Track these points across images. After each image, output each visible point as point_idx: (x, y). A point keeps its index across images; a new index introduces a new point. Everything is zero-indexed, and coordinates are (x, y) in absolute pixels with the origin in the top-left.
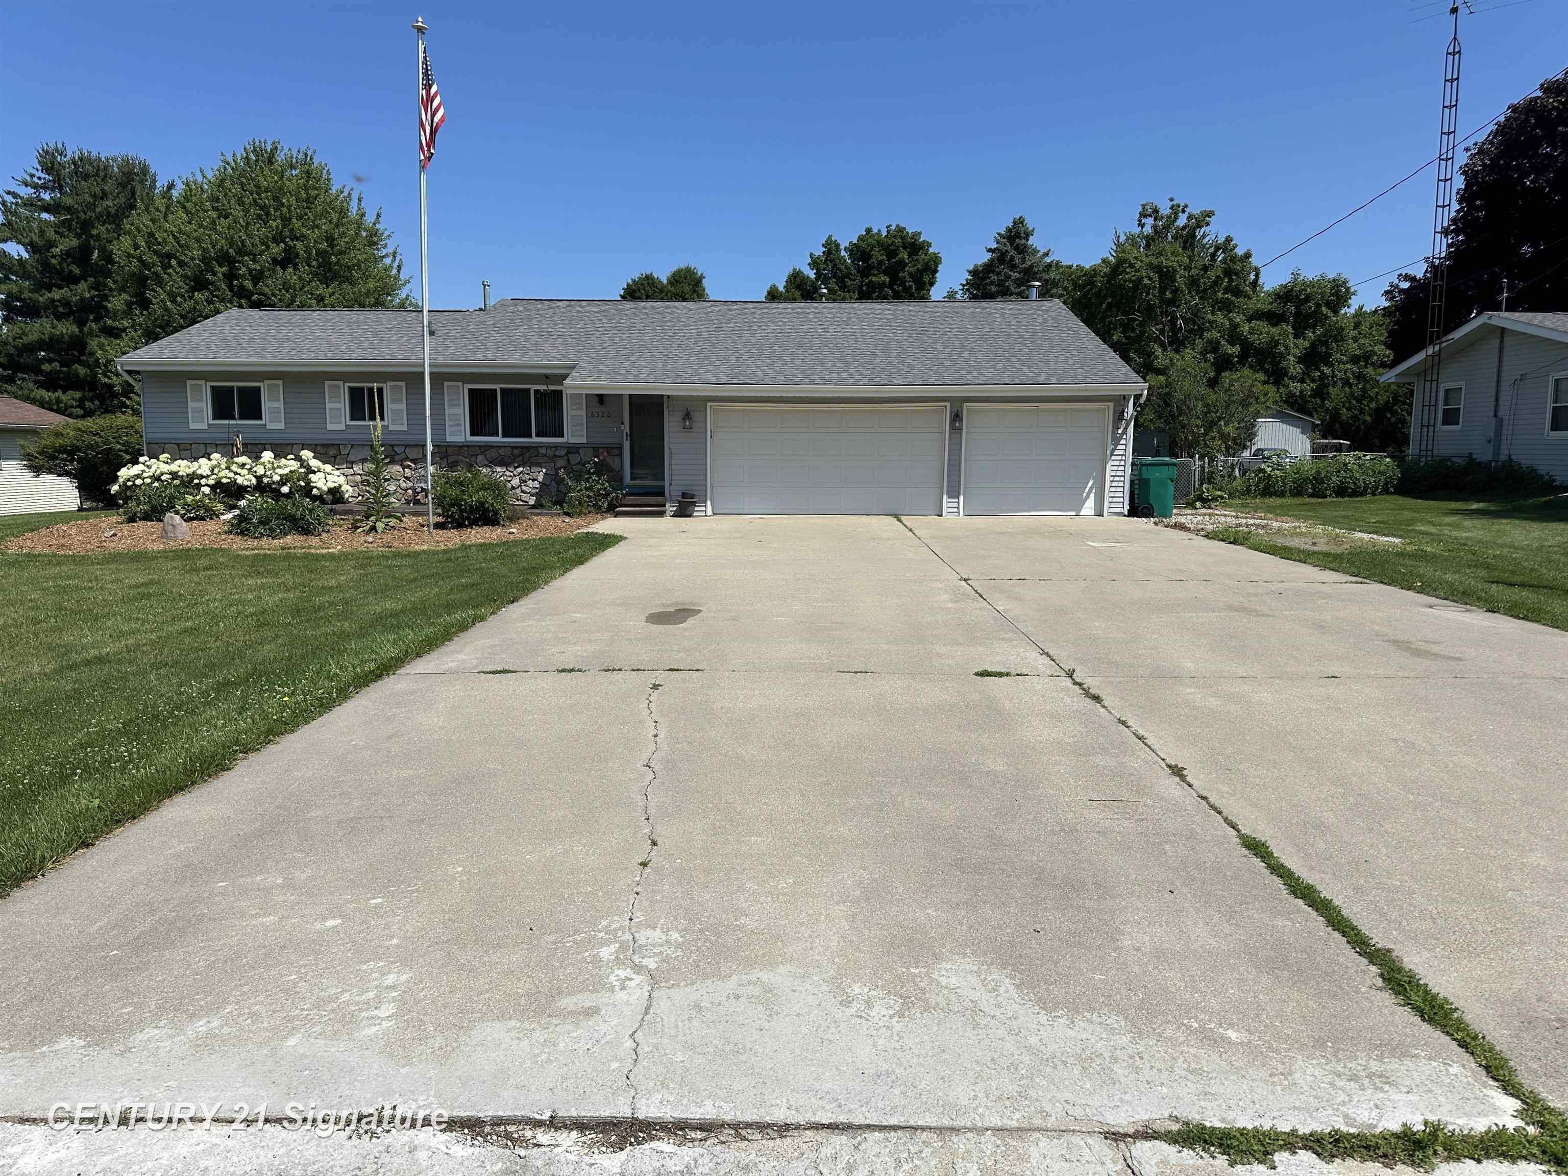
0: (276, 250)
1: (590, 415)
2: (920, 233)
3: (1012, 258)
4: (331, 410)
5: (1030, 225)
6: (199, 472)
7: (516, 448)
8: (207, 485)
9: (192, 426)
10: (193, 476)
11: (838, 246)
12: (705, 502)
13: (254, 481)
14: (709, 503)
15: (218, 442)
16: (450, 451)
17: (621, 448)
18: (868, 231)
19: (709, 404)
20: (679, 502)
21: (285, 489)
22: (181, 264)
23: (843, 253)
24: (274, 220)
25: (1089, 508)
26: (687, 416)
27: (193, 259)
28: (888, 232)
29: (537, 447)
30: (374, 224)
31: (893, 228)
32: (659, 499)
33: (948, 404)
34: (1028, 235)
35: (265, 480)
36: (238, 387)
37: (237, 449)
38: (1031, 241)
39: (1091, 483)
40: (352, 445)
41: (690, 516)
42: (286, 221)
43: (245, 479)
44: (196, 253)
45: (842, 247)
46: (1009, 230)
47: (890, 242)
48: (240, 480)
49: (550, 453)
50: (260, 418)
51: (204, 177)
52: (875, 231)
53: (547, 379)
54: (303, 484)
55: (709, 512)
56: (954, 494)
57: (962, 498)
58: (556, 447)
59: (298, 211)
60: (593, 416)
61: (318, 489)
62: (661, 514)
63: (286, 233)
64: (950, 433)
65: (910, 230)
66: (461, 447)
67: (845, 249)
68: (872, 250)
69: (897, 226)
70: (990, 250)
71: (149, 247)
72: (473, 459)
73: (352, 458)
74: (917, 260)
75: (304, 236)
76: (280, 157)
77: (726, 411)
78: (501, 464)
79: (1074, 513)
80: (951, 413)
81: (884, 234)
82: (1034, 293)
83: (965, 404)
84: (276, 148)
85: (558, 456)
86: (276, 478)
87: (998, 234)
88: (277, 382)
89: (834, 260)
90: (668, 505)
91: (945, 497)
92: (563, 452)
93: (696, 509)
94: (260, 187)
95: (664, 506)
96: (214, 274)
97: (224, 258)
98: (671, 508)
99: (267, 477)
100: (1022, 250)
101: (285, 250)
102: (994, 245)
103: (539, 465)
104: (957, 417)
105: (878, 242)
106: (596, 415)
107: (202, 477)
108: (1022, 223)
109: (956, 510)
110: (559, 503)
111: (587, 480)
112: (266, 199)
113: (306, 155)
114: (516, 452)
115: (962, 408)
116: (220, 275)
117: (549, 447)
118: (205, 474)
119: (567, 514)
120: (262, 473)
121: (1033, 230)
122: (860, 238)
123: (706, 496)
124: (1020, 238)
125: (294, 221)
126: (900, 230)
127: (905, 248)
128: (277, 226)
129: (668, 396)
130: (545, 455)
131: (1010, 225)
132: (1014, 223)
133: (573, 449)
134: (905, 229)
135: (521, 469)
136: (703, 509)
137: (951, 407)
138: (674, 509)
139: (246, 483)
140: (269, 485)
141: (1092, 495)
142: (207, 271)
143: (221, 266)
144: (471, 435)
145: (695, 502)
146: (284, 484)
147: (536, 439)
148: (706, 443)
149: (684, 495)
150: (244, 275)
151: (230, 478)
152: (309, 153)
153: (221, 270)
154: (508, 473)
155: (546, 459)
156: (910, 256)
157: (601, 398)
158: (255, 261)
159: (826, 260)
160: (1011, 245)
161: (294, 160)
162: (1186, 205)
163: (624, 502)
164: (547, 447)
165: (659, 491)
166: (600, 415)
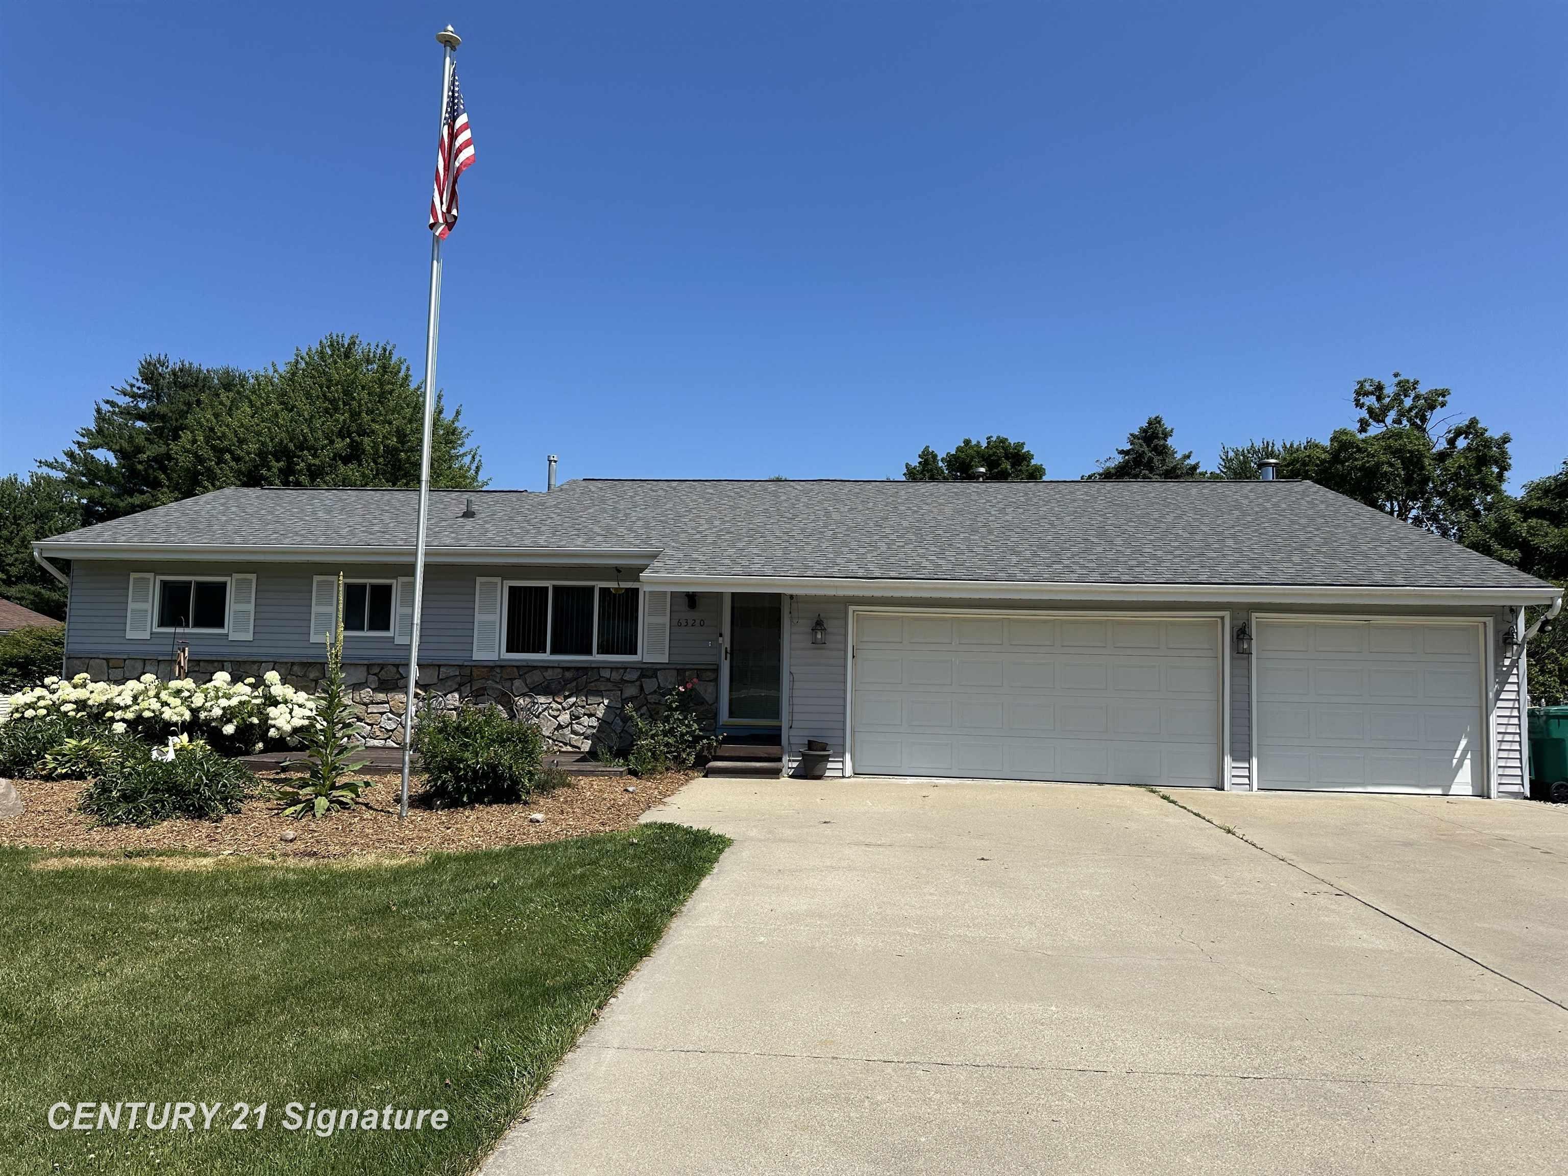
0: (340, 445)
1: (676, 624)
2: (1023, 444)
3: (1151, 460)
4: (317, 614)
5: (1168, 424)
6: (117, 700)
7: (568, 669)
8: (123, 720)
9: (130, 635)
10: (109, 705)
11: (935, 457)
12: (843, 755)
13: (187, 716)
14: (848, 756)
15: (160, 658)
16: (476, 672)
17: (716, 670)
18: (967, 442)
19: (851, 608)
20: (803, 755)
21: (229, 729)
22: (237, 459)
23: (940, 464)
24: (343, 414)
25: (1463, 782)
26: (819, 625)
27: (249, 453)
28: (989, 443)
29: (596, 669)
30: (453, 422)
31: (994, 439)
32: (772, 750)
33: (1227, 614)
34: (1166, 435)
35: (203, 715)
37: (181, 667)
38: (1170, 442)
39: (1463, 743)
41: (819, 777)
42: (355, 415)
43: (176, 713)
44: (253, 447)
45: (939, 458)
46: (1144, 431)
47: (991, 452)
48: (168, 714)
49: (615, 676)
50: (221, 625)
51: (275, 371)
52: (974, 442)
53: (618, 572)
54: (255, 721)
55: (849, 771)
56: (1243, 754)
57: (1255, 761)
58: (625, 667)
59: (369, 405)
60: (679, 624)
61: (278, 729)
62: (775, 773)
63: (354, 427)
64: (1232, 658)
65: (1012, 441)
66: (492, 668)
67: (942, 460)
68: (972, 460)
69: (998, 437)
70: (1121, 452)
71: (207, 443)
72: (508, 684)
74: (1020, 470)
75: (373, 432)
76: (358, 352)
77: (876, 618)
78: (545, 693)
79: (1439, 791)
80: (1232, 628)
81: (984, 444)
82: (1270, 473)
83: (1254, 615)
84: (354, 343)
85: (627, 682)
86: (217, 712)
87: (1131, 435)
88: (249, 576)
89: (931, 470)
90: (785, 758)
91: (1228, 759)
92: (634, 676)
93: (830, 765)
94: (331, 381)
95: (779, 760)
96: (269, 469)
97: (282, 452)
98: (789, 763)
99: (205, 710)
100: (1163, 451)
101: (350, 446)
102: (1128, 447)
103: (599, 693)
104: (1241, 634)
105: (978, 453)
106: (684, 623)
107: (119, 708)
108: (1159, 422)
109: (1246, 781)
110: (622, 753)
111: (666, 720)
112: (336, 392)
113: (385, 350)
114: (568, 675)
115: (1249, 620)
116: (275, 470)
117: (614, 668)
118: (122, 704)
119: (633, 773)
120: (200, 704)
121: (1172, 431)
122: (959, 449)
123: (844, 746)
124: (1158, 438)
125: (364, 415)
126: (1003, 441)
127: (1007, 458)
128: (344, 421)
129: (791, 597)
130: (608, 680)
131: (1145, 425)
132: (1150, 423)
133: (648, 671)
134: (1007, 439)
135: (573, 699)
136: (840, 765)
137: (1232, 619)
138: (795, 765)
139: (175, 719)
140: (208, 721)
141: (1467, 763)
142: (263, 466)
143: (278, 461)
144: (509, 650)
145: (829, 756)
146: (229, 721)
147: (597, 657)
148: (845, 666)
149: (811, 745)
150: (301, 471)
151: (153, 711)
152: (389, 348)
153: (277, 465)
154: (554, 705)
155: (610, 686)
156: (1013, 466)
157: (692, 599)
158: (315, 456)
159: (923, 470)
160: (1148, 446)
161: (372, 355)
162: (1416, 382)
163: (719, 753)
164: (612, 669)
165: (773, 738)
166: (690, 622)
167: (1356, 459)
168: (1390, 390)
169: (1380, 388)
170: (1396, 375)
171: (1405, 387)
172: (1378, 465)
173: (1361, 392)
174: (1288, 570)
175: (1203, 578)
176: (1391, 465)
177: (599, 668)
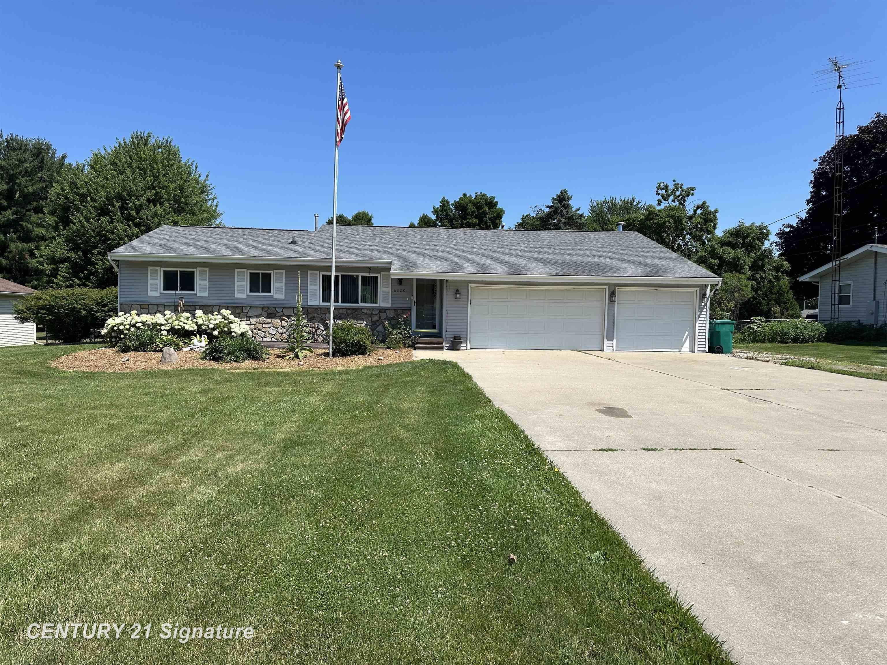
0: (150, 194)
1: (393, 291)
2: (494, 197)
3: (562, 211)
4: (238, 286)
5: (570, 193)
6: (159, 322)
7: (349, 309)
8: (164, 330)
9: (150, 294)
10: (155, 325)
11: (448, 202)
12: (466, 341)
13: (196, 328)
14: (468, 342)
15: (166, 304)
16: (310, 311)
17: (410, 310)
18: (465, 195)
19: (470, 285)
20: (452, 341)
21: (216, 333)
22: (93, 200)
23: (451, 207)
24: (149, 177)
25: (686, 347)
26: (457, 291)
27: (100, 197)
28: (476, 196)
29: (361, 309)
30: (205, 181)
31: (479, 194)
32: (440, 340)
33: (607, 287)
34: (569, 199)
35: (203, 327)
36: (180, 272)
37: (181, 308)
38: (570, 202)
39: (687, 333)
40: (250, 307)
41: (458, 350)
42: (156, 177)
43: (190, 326)
44: (103, 194)
45: (450, 203)
46: (559, 196)
47: (478, 201)
48: (187, 327)
49: (369, 312)
50: (193, 290)
51: (106, 151)
52: (468, 195)
53: (370, 269)
54: (226, 329)
55: (468, 348)
56: (611, 338)
57: (615, 341)
58: (373, 309)
59: (163, 172)
60: (395, 291)
61: (235, 333)
62: (442, 348)
63: (156, 184)
64: (608, 303)
65: (489, 196)
66: (316, 308)
67: (452, 204)
68: (467, 205)
69: (481, 193)
70: (548, 207)
71: (72, 190)
72: (324, 315)
73: (250, 314)
74: (493, 211)
75: (165, 186)
76: (152, 142)
77: (480, 289)
78: (340, 318)
79: (678, 350)
80: (609, 292)
81: (474, 196)
82: (621, 228)
83: (617, 287)
84: (150, 136)
85: (374, 314)
86: (211, 326)
87: (553, 198)
88: (204, 268)
89: (447, 210)
90: (444, 343)
91: (605, 340)
92: (377, 312)
93: (462, 345)
94: (141, 158)
95: (442, 344)
96: (114, 206)
97: (119, 197)
98: (446, 345)
99: (204, 325)
100: (567, 207)
101: (156, 195)
102: (551, 204)
103: (362, 319)
104: (612, 294)
105: (471, 201)
106: (397, 290)
107: (161, 325)
108: (566, 192)
109: (612, 348)
110: (383, 341)
111: (399, 328)
112: (145, 165)
113: (167, 141)
114: (349, 312)
115: (615, 289)
116: (117, 207)
117: (368, 309)
118: (163, 323)
119: (388, 348)
120: (202, 323)
121: (572, 196)
122: (460, 199)
123: (467, 338)
124: (565, 200)
125: (161, 177)
126: (485, 195)
127: (486, 205)
128: (151, 180)
129: (447, 280)
130: (366, 314)
131: (559, 193)
132: (562, 193)
133: (382, 310)
134: (486, 195)
136: (465, 345)
137: (609, 289)
138: (448, 345)
139: (191, 329)
140: (205, 330)
141: (688, 341)
142: (109, 205)
143: (118, 202)
144: (323, 302)
145: (462, 342)
146: (215, 330)
147: (360, 304)
148: (467, 308)
149: (455, 337)
150: (132, 208)
151: (181, 326)
152: (169, 140)
153: (118, 205)
155: (366, 316)
156: (489, 209)
157: (400, 281)
158: (138, 200)
159: (443, 210)
160: (561, 204)
161: (160, 143)
162: (682, 185)
163: (419, 341)
164: (367, 309)
165: (439, 335)
166: (399, 290)
167: (656, 219)
168: (671, 187)
169: (667, 187)
170: (674, 181)
171: (677, 187)
172: (664, 222)
173: (659, 188)
174: (630, 271)
175: (600, 274)
176: (670, 222)
177: (362, 309)
